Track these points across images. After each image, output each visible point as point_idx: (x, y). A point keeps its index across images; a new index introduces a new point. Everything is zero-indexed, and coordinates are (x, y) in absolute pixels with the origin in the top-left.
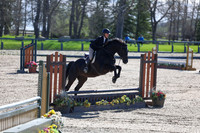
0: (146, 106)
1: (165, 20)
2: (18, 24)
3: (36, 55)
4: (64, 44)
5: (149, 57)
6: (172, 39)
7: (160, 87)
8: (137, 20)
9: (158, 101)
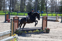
0: (44, 33)
1: (50, 6)
2: (4, 7)
3: (10, 17)
4: (19, 14)
5: (45, 18)
6: (52, 12)
7: (48, 27)
8: (41, 6)
9: (48, 31)
